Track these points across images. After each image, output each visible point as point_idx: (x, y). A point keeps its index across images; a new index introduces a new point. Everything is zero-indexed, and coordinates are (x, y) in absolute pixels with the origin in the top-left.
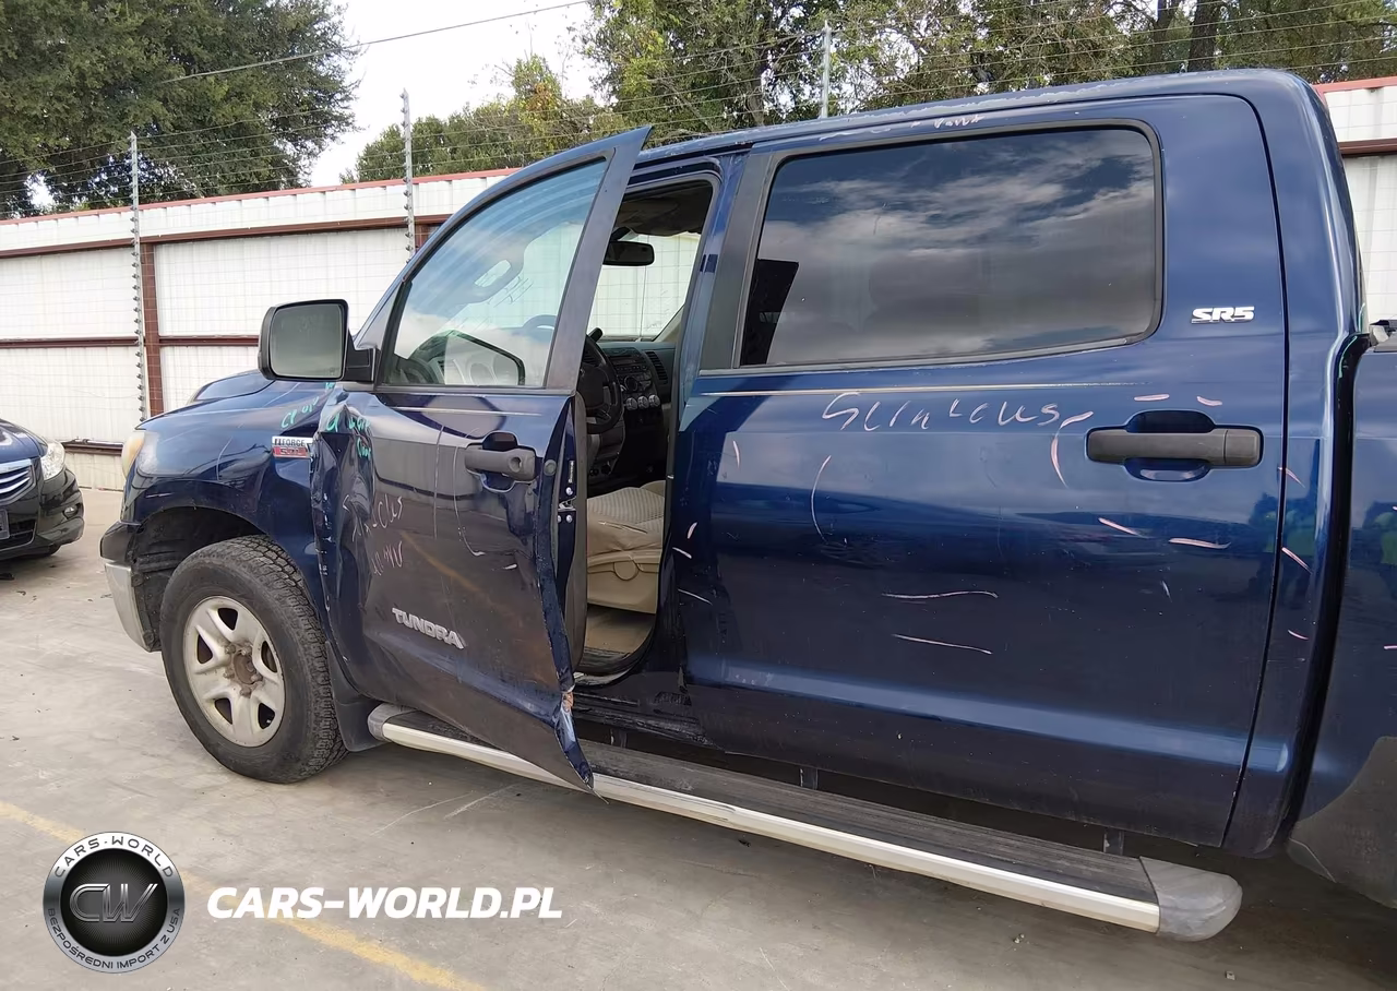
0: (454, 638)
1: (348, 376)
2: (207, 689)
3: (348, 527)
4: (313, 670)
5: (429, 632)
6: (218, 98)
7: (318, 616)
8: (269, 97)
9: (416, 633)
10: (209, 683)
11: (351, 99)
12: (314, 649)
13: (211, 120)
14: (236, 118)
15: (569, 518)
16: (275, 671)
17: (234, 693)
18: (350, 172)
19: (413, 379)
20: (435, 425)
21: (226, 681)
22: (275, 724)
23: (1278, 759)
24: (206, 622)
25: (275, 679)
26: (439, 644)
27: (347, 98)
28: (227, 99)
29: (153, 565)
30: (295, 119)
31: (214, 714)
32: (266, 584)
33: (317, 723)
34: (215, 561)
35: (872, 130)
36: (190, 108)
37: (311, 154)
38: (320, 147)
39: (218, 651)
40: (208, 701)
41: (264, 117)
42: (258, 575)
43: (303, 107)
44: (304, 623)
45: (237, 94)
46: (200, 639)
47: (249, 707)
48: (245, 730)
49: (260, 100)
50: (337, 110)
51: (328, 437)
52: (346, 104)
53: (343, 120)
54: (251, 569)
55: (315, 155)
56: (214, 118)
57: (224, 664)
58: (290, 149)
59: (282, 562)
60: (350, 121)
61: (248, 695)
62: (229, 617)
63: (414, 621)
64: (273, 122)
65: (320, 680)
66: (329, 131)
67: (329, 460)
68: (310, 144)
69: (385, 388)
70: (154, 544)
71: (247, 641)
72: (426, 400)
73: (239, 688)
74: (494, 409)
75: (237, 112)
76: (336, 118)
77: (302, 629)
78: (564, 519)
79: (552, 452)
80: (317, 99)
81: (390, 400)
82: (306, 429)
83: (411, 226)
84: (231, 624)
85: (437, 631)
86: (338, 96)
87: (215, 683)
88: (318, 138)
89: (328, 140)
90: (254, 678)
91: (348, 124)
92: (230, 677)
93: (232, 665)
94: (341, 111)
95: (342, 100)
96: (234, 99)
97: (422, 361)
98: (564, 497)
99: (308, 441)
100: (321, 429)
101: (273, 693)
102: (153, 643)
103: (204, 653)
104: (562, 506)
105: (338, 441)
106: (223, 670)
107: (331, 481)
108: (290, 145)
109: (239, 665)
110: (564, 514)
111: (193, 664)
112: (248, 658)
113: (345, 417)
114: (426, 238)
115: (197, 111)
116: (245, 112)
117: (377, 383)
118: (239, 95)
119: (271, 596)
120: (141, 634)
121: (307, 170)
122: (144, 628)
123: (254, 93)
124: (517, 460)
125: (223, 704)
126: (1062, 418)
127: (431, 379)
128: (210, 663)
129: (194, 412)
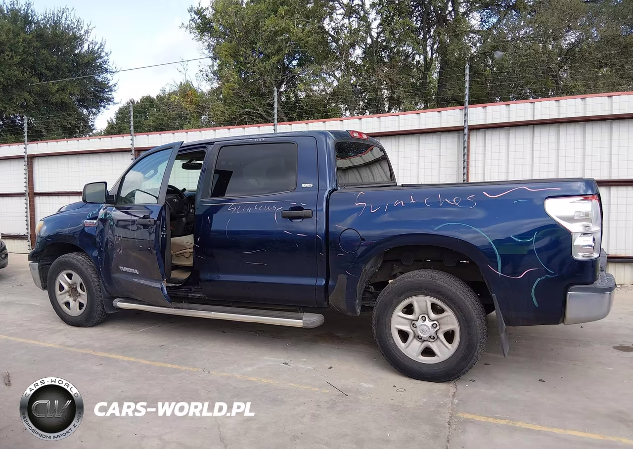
0: (136, 272)
1: (107, 202)
2: (63, 299)
3: (107, 244)
4: (96, 290)
5: (130, 271)
6: (53, 91)
7: (98, 273)
8: (76, 91)
9: (126, 272)
10: (63, 298)
11: (112, 91)
12: (96, 284)
13: (50, 100)
14: (61, 100)
15: (164, 236)
16: (84, 291)
17: (71, 300)
18: (112, 120)
19: (125, 203)
20: (130, 214)
21: (68, 297)
22: (84, 308)
23: (322, 283)
24: (63, 279)
25: (84, 294)
26: (132, 274)
27: (111, 91)
28: (57, 91)
29: (45, 263)
30: (87, 100)
31: (64, 307)
32: (82, 265)
33: (97, 306)
34: (66, 259)
35: (231, 141)
36: (40, 95)
37: (94, 114)
38: (98, 111)
39: (66, 287)
40: (63, 303)
41: (74, 98)
42: (79, 262)
43: (91, 95)
44: (93, 276)
45: (62, 89)
46: (60, 284)
47: (76, 304)
48: (75, 311)
49: (72, 92)
50: (106, 96)
51: (101, 220)
52: (110, 93)
53: (109, 100)
54: (77, 261)
55: (96, 114)
56: (51, 100)
57: (68, 292)
58: (85, 112)
59: (87, 258)
60: (112, 100)
61: (75, 300)
62: (70, 276)
63: (126, 269)
64: (77, 100)
65: (98, 292)
66: (103, 104)
67: (101, 226)
68: (94, 110)
69: (118, 205)
70: (45, 256)
71: (75, 283)
72: (129, 208)
73: (72, 298)
74: (148, 209)
75: (62, 97)
76: (105, 99)
77: (93, 277)
78: (163, 236)
79: (159, 219)
80: (97, 91)
81: (118, 209)
82: (95, 218)
83: (133, 151)
84: (70, 279)
85: (131, 270)
86: (107, 90)
87: (65, 297)
88: (98, 108)
89: (102, 108)
90: (77, 294)
91: (111, 101)
92: (70, 295)
93: (70, 292)
94: (107, 96)
95: (108, 92)
96: (61, 92)
97: (128, 198)
98: (163, 231)
99: (95, 221)
100: (99, 218)
101: (84, 298)
102: (44, 288)
103: (62, 288)
104: (162, 233)
105: (104, 221)
106: (68, 293)
107: (102, 232)
108: (85, 110)
109: (73, 291)
110: (163, 235)
111: (58, 292)
112: (76, 289)
113: (106, 214)
114: (139, 155)
115: (43, 96)
116: (65, 97)
117: (115, 204)
118: (63, 90)
119: (83, 268)
120: (40, 284)
121: (93, 120)
122: (42, 283)
123: (69, 89)
124: (150, 221)
125: (67, 304)
126: (277, 209)
127: (131, 202)
128: (64, 291)
129: (58, 215)
